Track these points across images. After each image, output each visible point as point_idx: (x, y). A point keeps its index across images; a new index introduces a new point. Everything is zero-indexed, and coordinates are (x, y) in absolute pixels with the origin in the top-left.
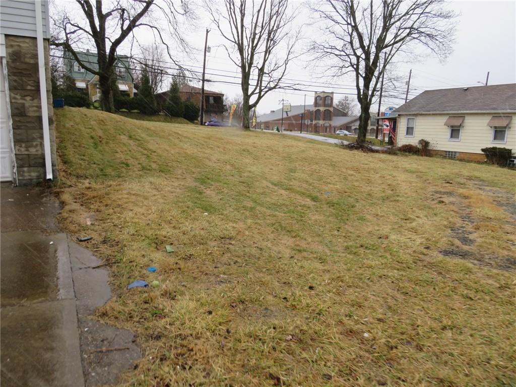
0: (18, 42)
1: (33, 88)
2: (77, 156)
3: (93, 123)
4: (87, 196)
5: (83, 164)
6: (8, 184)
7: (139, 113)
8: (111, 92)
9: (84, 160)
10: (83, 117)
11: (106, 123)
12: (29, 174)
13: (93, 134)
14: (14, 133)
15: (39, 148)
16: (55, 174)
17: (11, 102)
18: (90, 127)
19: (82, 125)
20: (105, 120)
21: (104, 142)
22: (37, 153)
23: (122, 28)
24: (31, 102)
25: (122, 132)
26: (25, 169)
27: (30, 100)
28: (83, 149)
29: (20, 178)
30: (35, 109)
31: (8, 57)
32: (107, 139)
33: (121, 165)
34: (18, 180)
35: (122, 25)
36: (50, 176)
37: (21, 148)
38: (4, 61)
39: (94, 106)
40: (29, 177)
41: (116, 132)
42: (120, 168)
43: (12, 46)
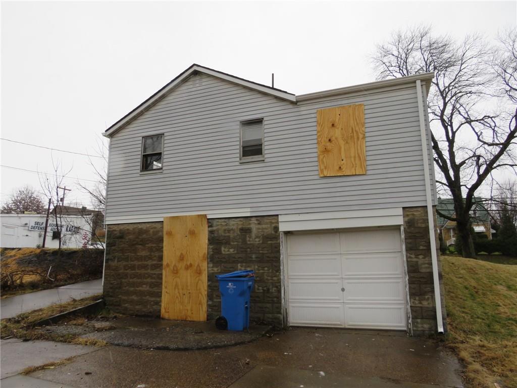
0: (412, 212)
1: (425, 248)
2: (458, 308)
3: (462, 272)
4: (484, 355)
5: (466, 317)
6: (404, 333)
7: (500, 255)
8: (470, 236)
9: (466, 313)
10: (451, 266)
11: (477, 272)
12: (422, 325)
13: (466, 284)
14: (410, 288)
15: (430, 301)
16: (445, 327)
17: (407, 261)
18: (461, 276)
19: (453, 274)
20: (475, 268)
21: (480, 292)
22: (428, 306)
23: (478, 172)
24: (423, 260)
25: (498, 282)
26: (419, 320)
27: (423, 258)
28: (461, 300)
29: (415, 329)
30: (427, 265)
31: (405, 225)
32: (483, 290)
33: (510, 321)
34: (413, 330)
35: (479, 170)
36: (441, 329)
37: (415, 301)
38: (402, 228)
39: (450, 251)
40: (422, 329)
41: (490, 282)
42: (509, 325)
43: (408, 215)
